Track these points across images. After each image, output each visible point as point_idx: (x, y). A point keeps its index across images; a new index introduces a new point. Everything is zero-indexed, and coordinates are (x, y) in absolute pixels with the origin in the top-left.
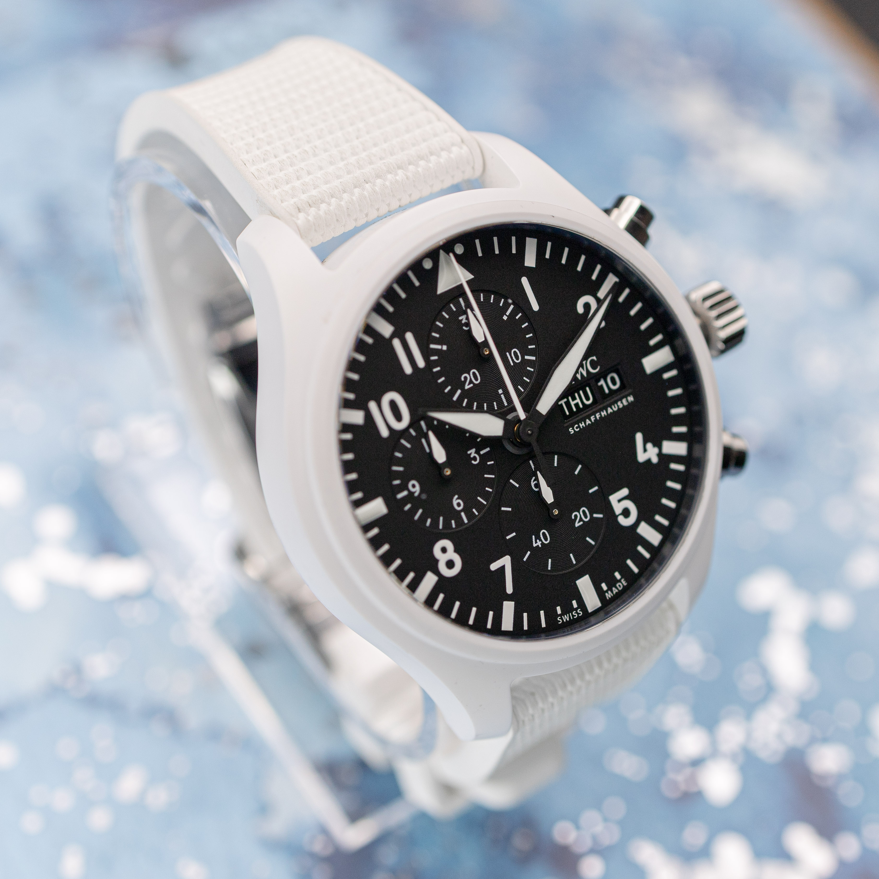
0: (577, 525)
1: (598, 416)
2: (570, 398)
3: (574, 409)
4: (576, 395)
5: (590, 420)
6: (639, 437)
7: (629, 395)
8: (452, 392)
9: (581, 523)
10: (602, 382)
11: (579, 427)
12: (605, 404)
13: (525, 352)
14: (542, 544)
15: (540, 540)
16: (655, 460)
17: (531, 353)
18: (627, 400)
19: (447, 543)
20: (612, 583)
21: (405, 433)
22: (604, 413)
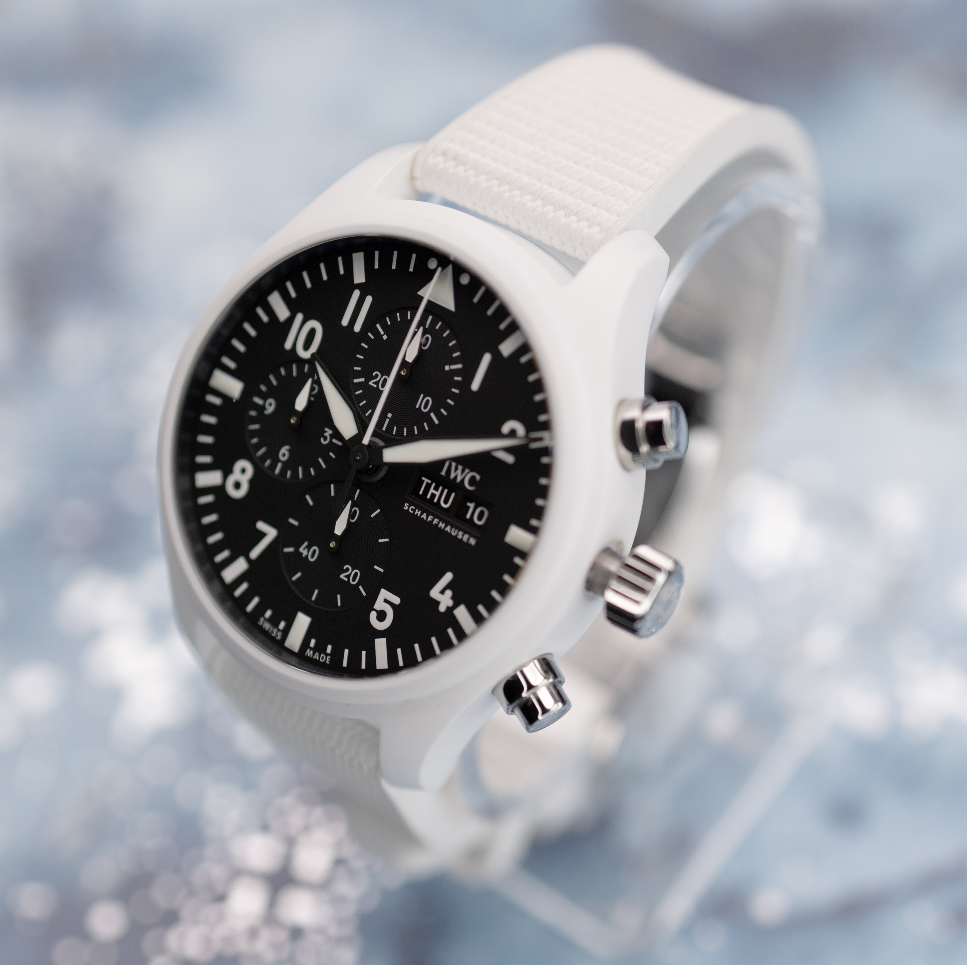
0: (342, 576)
1: (436, 521)
2: (434, 485)
3: (428, 497)
4: (441, 488)
5: (427, 517)
6: (448, 577)
7: (475, 537)
8: (358, 375)
9: (346, 579)
10: (471, 505)
11: (414, 511)
12: (450, 520)
13: (435, 409)
14: (307, 556)
15: (309, 551)
16: (442, 608)
17: (439, 416)
18: (469, 539)
19: (250, 470)
20: (320, 648)
21: (301, 362)
22: (442, 525)
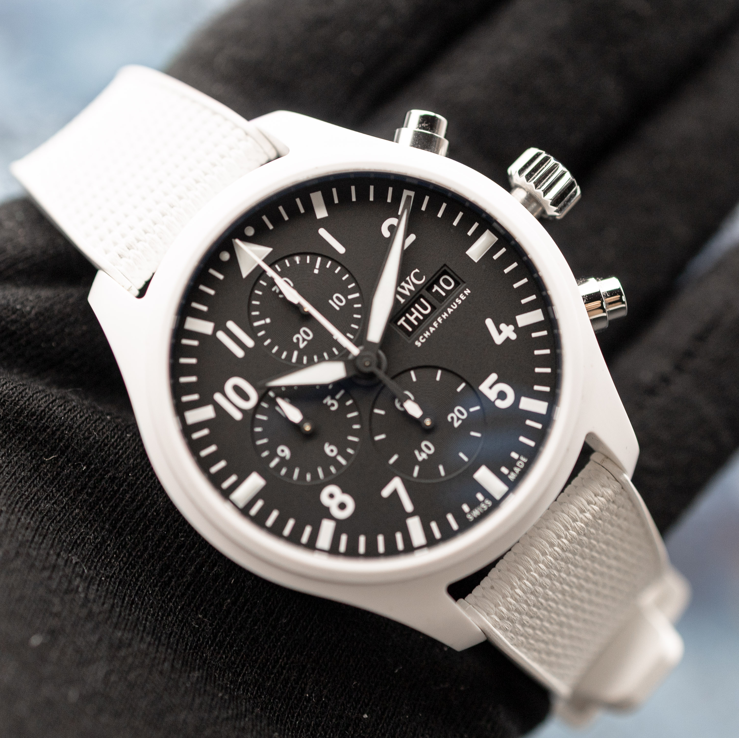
0: (456, 424)
1: (440, 320)
2: (407, 315)
3: (416, 323)
4: (413, 310)
5: (434, 327)
6: (489, 322)
7: (464, 290)
8: (290, 356)
9: (460, 422)
10: (436, 288)
11: (424, 337)
12: (442, 308)
13: (346, 293)
14: (428, 455)
15: (424, 452)
16: (513, 336)
17: (352, 291)
18: (465, 295)
19: (333, 489)
20: (511, 464)
21: (257, 408)
22: (445, 316)
